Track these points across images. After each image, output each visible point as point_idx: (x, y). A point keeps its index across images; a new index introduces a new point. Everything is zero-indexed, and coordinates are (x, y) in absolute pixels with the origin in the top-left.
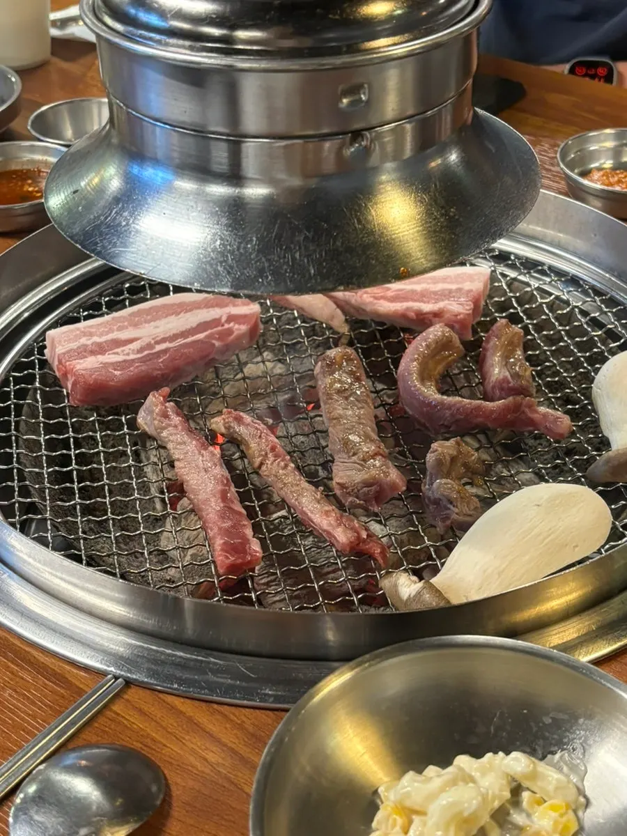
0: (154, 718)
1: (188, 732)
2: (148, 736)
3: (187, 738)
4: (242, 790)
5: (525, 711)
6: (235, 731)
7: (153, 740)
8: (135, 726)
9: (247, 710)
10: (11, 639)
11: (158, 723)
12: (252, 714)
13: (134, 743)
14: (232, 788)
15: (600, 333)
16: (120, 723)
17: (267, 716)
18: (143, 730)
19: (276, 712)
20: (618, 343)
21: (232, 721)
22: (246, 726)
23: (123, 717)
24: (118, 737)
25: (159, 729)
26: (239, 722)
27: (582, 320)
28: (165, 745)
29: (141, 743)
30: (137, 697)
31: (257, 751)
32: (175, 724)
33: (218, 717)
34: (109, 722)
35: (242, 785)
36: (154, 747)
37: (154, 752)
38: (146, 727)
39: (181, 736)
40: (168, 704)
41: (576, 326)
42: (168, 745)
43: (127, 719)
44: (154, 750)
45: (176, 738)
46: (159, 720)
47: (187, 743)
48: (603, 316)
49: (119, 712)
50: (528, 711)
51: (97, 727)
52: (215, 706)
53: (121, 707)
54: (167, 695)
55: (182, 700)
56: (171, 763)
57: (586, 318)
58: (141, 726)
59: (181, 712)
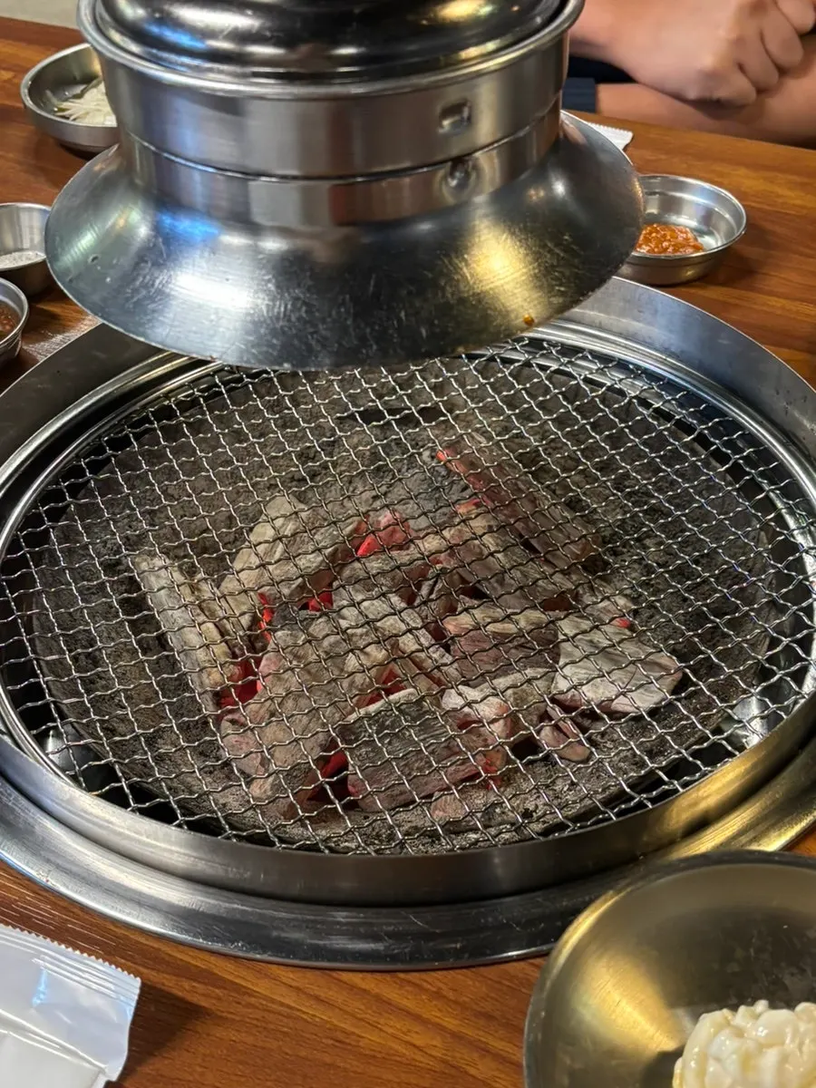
0: (336, 1004)
1: (380, 1014)
2: (336, 1028)
3: (382, 1021)
4: (466, 1073)
5: (785, 927)
6: (434, 1002)
7: (344, 1031)
8: (317, 1020)
9: (440, 972)
10: (132, 936)
11: (341, 1009)
12: (446, 977)
13: (324, 1041)
14: (453, 1072)
15: (669, 425)
16: (298, 1019)
17: (463, 975)
18: (327, 1022)
19: (474, 970)
20: (692, 436)
21: (427, 990)
22: (445, 993)
23: (299, 1010)
24: (302, 1036)
25: (345, 1016)
26: (434, 989)
27: (645, 412)
28: (359, 1036)
29: (332, 1039)
30: (307, 981)
31: (467, 1021)
32: (363, 1007)
33: (410, 989)
34: (285, 1020)
35: (464, 1066)
36: (348, 1041)
37: (349, 1047)
38: (330, 1018)
39: (374, 1022)
40: (345, 983)
41: (638, 420)
42: (363, 1035)
43: (304, 1013)
44: (350, 1044)
45: (369, 1023)
46: (342, 1006)
47: (385, 1028)
48: (667, 405)
49: (293, 1005)
50: (789, 926)
51: (273, 1030)
52: (402, 975)
53: (294, 999)
54: (340, 973)
55: (361, 975)
56: (374, 1057)
57: (648, 409)
58: (325, 1018)
59: (365, 990)
